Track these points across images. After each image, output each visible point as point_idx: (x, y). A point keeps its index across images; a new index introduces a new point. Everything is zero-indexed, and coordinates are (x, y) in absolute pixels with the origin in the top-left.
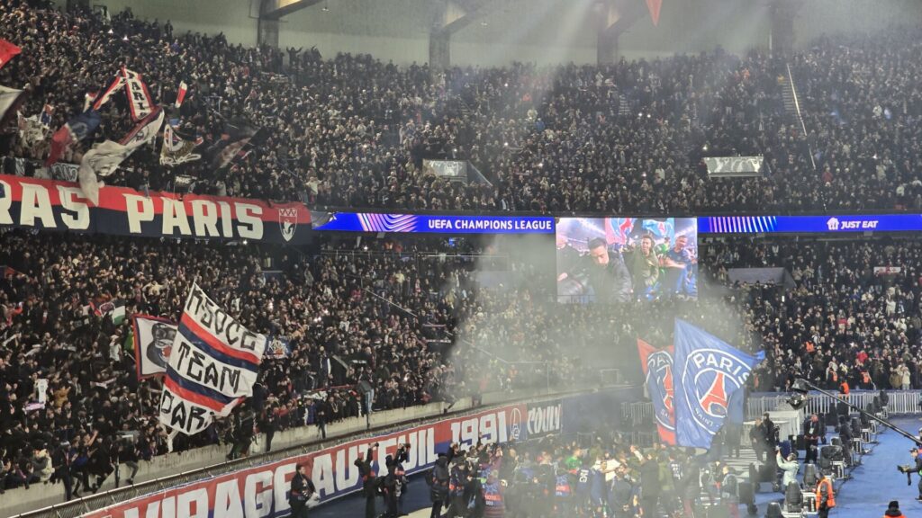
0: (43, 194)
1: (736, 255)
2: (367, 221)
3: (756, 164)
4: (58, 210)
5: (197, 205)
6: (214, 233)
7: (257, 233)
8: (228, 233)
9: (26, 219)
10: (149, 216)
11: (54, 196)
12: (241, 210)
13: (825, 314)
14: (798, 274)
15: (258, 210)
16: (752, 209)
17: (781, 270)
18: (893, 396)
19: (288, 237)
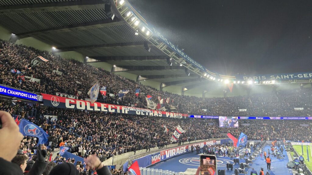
0: (157, 112)
1: (244, 122)
2: (195, 116)
3: (246, 110)
4: (158, 114)
5: (174, 114)
6: (176, 117)
7: (182, 117)
8: (178, 117)
9: (155, 115)
11: (158, 112)
12: (180, 114)
13: (256, 130)
14: (252, 125)
15: (182, 115)
16: (245, 116)
17: (250, 124)
18: (267, 142)
19: (185, 118)
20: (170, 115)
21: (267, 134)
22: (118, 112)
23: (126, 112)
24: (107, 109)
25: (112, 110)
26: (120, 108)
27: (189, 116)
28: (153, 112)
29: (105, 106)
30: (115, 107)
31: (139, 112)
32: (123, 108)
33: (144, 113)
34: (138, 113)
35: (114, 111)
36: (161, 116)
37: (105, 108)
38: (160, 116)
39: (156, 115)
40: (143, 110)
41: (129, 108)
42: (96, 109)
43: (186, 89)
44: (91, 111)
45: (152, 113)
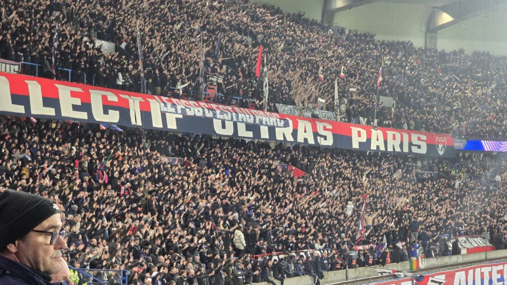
0: (309, 126)
4: (316, 134)
5: (390, 134)
6: (398, 149)
7: (423, 150)
8: (406, 150)
9: (300, 139)
10: (364, 139)
11: (314, 127)
12: (414, 137)
19: (441, 153)
20: (369, 140)
22: (133, 122)
25: (106, 112)
26: (140, 103)
27: (459, 144)
28: (291, 122)
30: (119, 98)
31: (230, 125)
32: (156, 106)
33: (249, 127)
34: (224, 127)
36: (329, 142)
38: (323, 142)
39: (306, 140)
45: (288, 131)
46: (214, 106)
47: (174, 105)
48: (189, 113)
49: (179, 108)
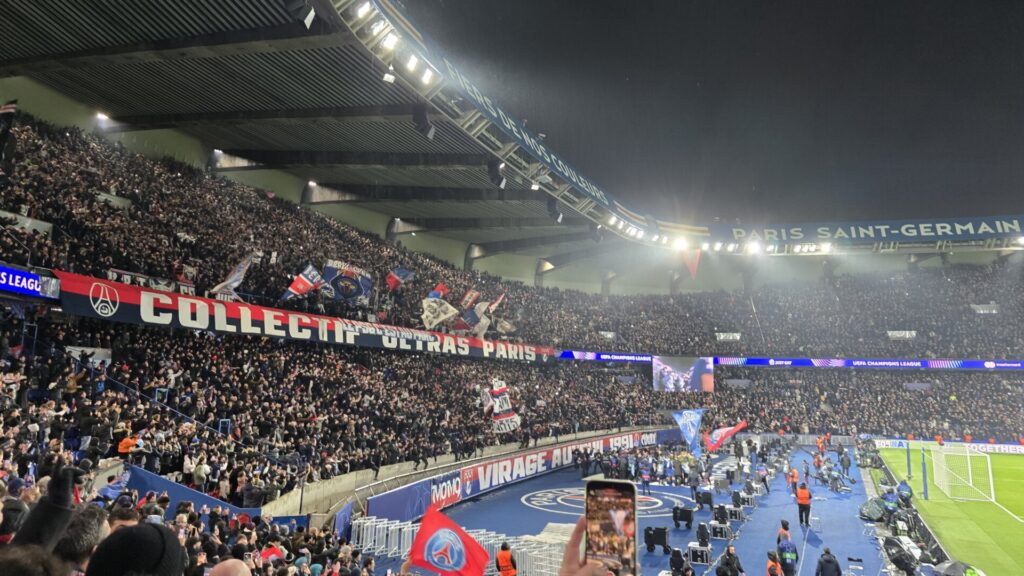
0: (452, 340)
1: (730, 374)
2: (577, 355)
3: (738, 336)
4: (457, 347)
5: (510, 346)
6: (516, 357)
7: (533, 358)
8: (521, 358)
10: (492, 350)
11: (456, 341)
12: (527, 348)
13: (769, 400)
14: (756, 383)
15: (533, 349)
16: (737, 355)
17: (749, 381)
18: (801, 437)
19: (545, 360)
20: (495, 350)
21: (801, 413)
22: (321, 338)
23: (350, 340)
24: (285, 327)
25: (300, 331)
26: (328, 325)
27: (558, 354)
28: (439, 338)
29: (276, 317)
30: (312, 320)
31: (394, 340)
32: (339, 326)
33: (408, 342)
34: (390, 341)
35: (306, 334)
36: (466, 352)
37: (279, 323)
38: (462, 352)
39: (450, 351)
40: (407, 333)
41: (359, 325)
42: (247, 328)
43: (548, 266)
44: (229, 335)
45: (437, 344)
46: (383, 326)
47: (353, 326)
48: (364, 331)
49: (357, 328)
